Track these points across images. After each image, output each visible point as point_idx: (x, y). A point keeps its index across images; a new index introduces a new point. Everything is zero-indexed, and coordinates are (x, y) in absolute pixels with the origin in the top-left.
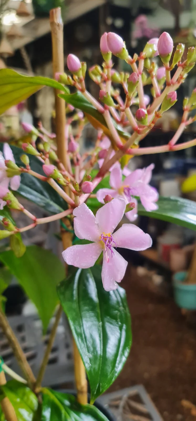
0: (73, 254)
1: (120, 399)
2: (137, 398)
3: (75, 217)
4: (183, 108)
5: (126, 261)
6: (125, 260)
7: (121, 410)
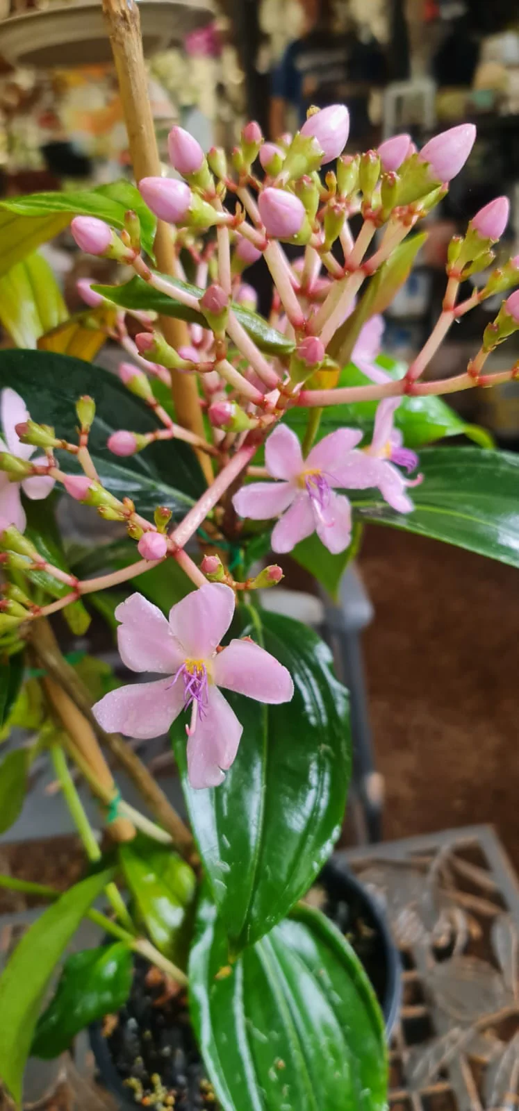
0: (119, 707)
1: (432, 853)
2: (475, 856)
3: (121, 623)
4: (447, 269)
5: (241, 725)
6: (238, 722)
7: (431, 878)
